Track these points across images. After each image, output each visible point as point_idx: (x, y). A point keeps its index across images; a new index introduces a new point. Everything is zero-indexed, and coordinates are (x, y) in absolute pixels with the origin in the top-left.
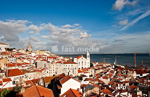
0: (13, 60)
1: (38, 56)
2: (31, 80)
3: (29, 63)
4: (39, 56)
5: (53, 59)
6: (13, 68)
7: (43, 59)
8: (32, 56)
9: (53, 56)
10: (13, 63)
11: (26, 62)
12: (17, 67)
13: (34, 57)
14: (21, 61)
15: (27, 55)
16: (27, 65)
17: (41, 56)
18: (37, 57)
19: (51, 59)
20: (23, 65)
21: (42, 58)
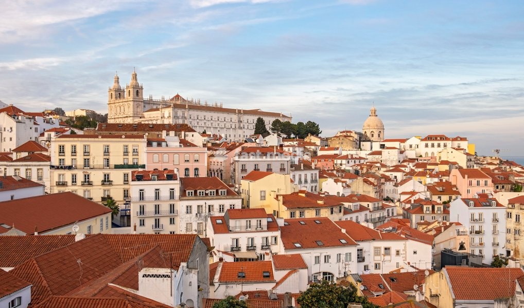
0: (309, 179)
1: (411, 165)
2: (384, 275)
3: (372, 195)
4: (418, 166)
5: (490, 181)
6: (310, 214)
7: (436, 180)
8: (383, 166)
9: (492, 167)
10: (308, 194)
11: (361, 192)
12: (325, 213)
13: (396, 169)
14: (340, 184)
15: (362, 161)
16: (365, 204)
17: (429, 167)
18: (407, 170)
19: (482, 181)
20: (346, 205)
21: (431, 176)
